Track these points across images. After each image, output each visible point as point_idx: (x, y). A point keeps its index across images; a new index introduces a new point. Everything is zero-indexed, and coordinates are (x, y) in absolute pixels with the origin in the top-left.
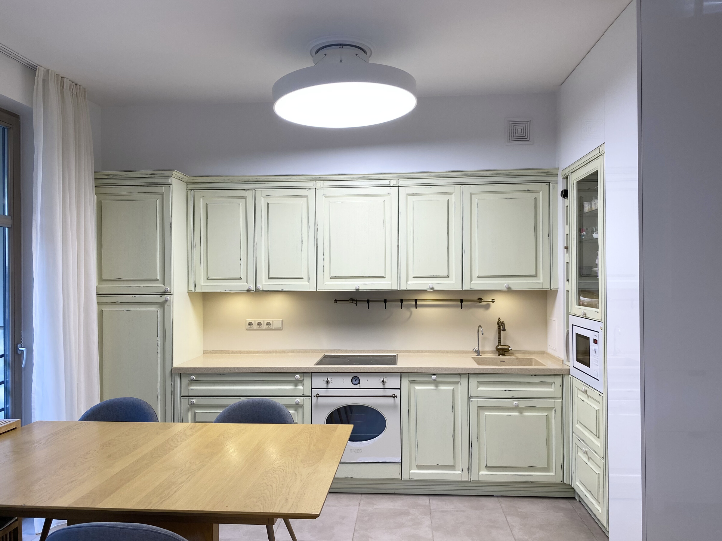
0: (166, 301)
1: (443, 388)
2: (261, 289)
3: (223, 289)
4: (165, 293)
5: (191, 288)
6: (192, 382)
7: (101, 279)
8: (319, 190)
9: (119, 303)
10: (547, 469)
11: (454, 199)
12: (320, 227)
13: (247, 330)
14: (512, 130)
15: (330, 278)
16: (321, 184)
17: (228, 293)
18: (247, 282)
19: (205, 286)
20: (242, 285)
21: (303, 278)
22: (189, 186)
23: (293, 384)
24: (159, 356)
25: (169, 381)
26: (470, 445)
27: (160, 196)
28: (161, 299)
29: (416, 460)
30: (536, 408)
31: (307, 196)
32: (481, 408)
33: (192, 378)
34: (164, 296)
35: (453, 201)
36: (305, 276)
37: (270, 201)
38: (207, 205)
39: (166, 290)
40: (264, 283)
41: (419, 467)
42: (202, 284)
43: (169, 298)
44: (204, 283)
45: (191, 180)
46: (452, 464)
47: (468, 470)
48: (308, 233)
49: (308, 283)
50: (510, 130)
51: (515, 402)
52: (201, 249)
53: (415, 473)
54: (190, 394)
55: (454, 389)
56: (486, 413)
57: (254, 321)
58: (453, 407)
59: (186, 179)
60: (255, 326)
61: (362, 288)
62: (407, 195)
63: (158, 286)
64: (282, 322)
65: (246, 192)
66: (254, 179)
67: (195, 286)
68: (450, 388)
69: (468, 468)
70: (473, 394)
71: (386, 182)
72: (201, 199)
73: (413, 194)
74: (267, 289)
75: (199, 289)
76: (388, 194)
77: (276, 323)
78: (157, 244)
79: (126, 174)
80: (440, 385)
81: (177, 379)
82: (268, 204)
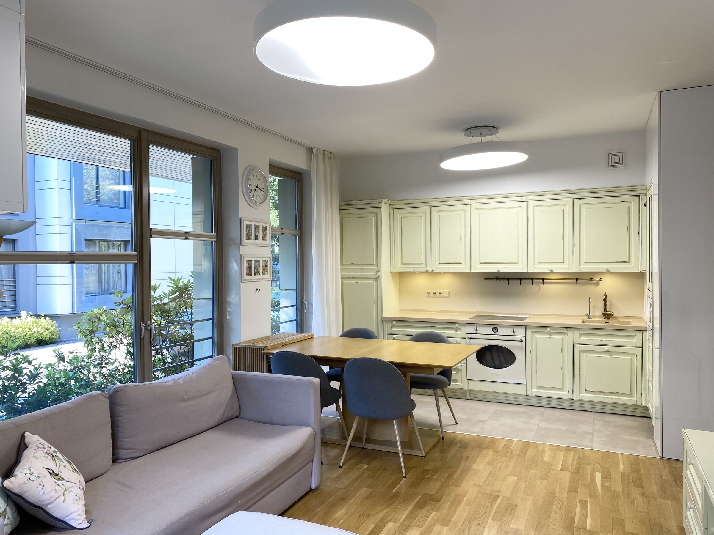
0: (378, 277)
1: (555, 337)
2: (435, 271)
3: (411, 270)
4: (378, 272)
5: (392, 270)
6: (394, 326)
7: (342, 264)
8: (472, 206)
9: (352, 278)
10: (630, 395)
11: (568, 209)
12: (473, 230)
13: (427, 297)
14: (611, 159)
15: (480, 263)
16: (474, 202)
17: (414, 273)
18: (426, 266)
19: (401, 268)
20: (422, 268)
21: (461, 263)
22: (391, 206)
23: (454, 330)
24: (375, 309)
25: (380, 325)
26: (574, 375)
27: (375, 215)
28: (376, 276)
29: (536, 383)
30: (622, 353)
31: (464, 210)
32: (581, 351)
33: (394, 323)
34: (377, 274)
35: (567, 210)
36: (463, 262)
37: (440, 214)
38: (402, 218)
39: (379, 270)
40: (437, 267)
41: (539, 387)
42: (399, 267)
43: (380, 275)
44: (400, 266)
45: (392, 203)
46: (561, 387)
47: (572, 392)
48: (465, 234)
49: (465, 267)
50: (609, 159)
51: (606, 348)
52: (398, 246)
53: (535, 391)
54: (392, 333)
55: (563, 338)
56: (585, 355)
57: (431, 291)
58: (562, 350)
59: (390, 202)
60: (432, 295)
61: (502, 270)
62: (534, 207)
63: (374, 268)
64: (449, 292)
65: (425, 209)
66: (431, 200)
67: (395, 268)
68: (560, 337)
69: (572, 391)
70: (576, 342)
71: (519, 199)
72: (398, 214)
73: (538, 206)
74: (438, 270)
75: (397, 270)
76: (520, 207)
77: (445, 293)
78: (373, 244)
79: (356, 202)
80: (554, 335)
81: (385, 323)
82: (439, 216)
